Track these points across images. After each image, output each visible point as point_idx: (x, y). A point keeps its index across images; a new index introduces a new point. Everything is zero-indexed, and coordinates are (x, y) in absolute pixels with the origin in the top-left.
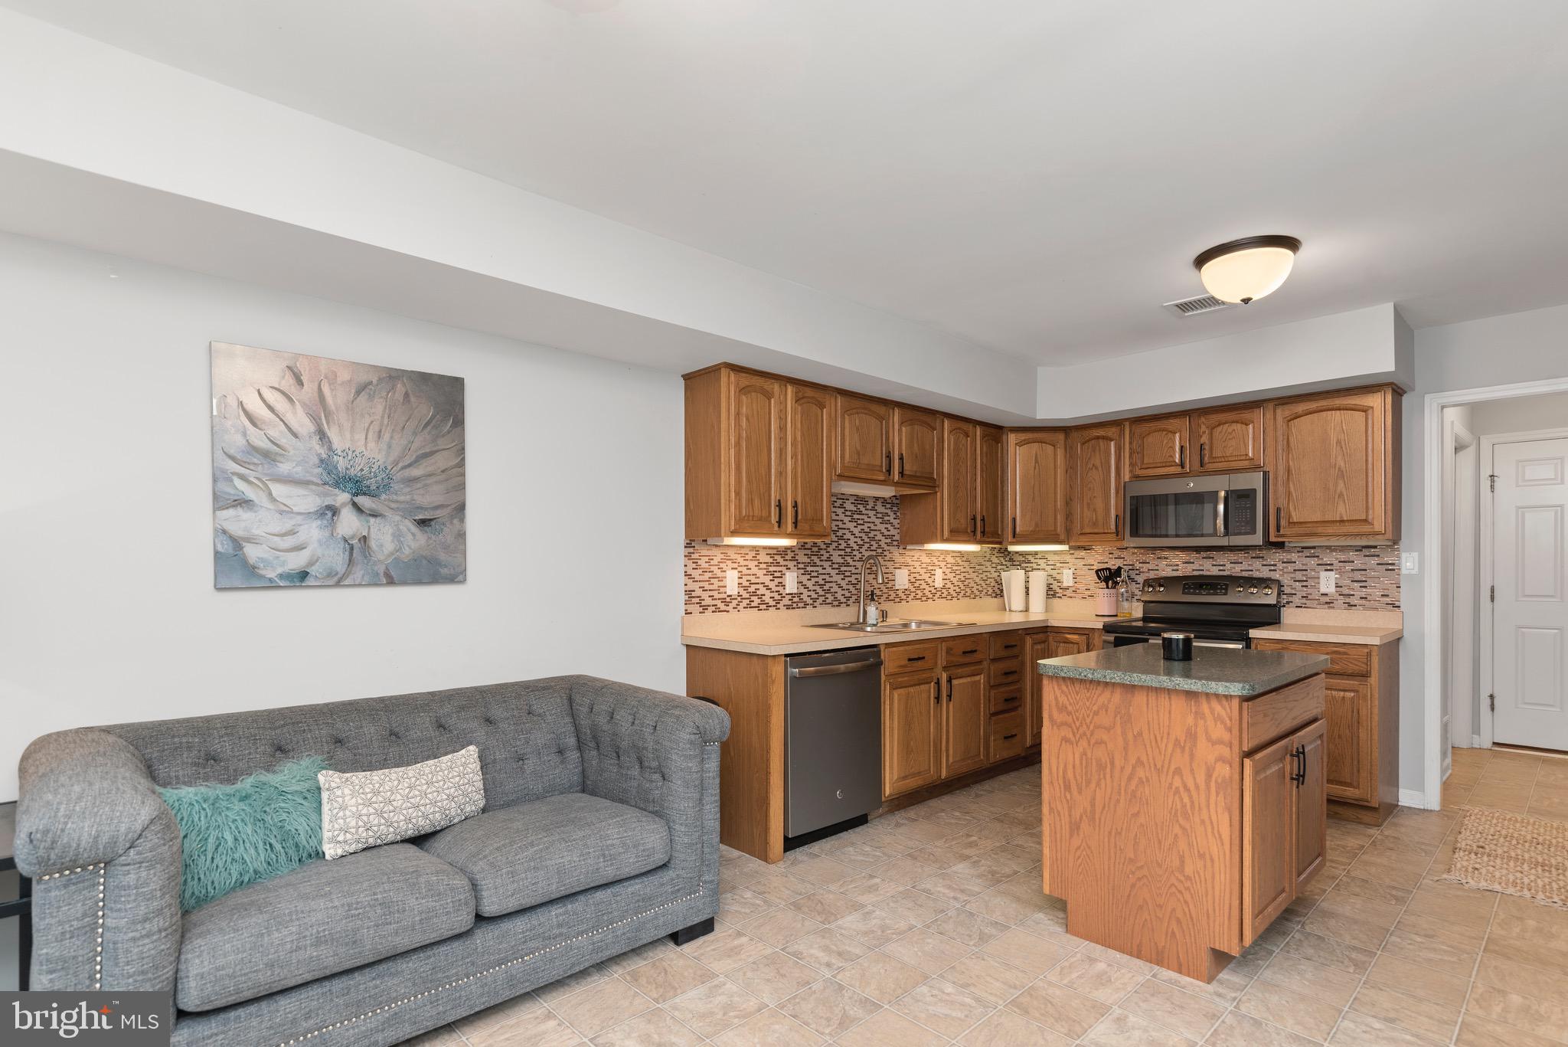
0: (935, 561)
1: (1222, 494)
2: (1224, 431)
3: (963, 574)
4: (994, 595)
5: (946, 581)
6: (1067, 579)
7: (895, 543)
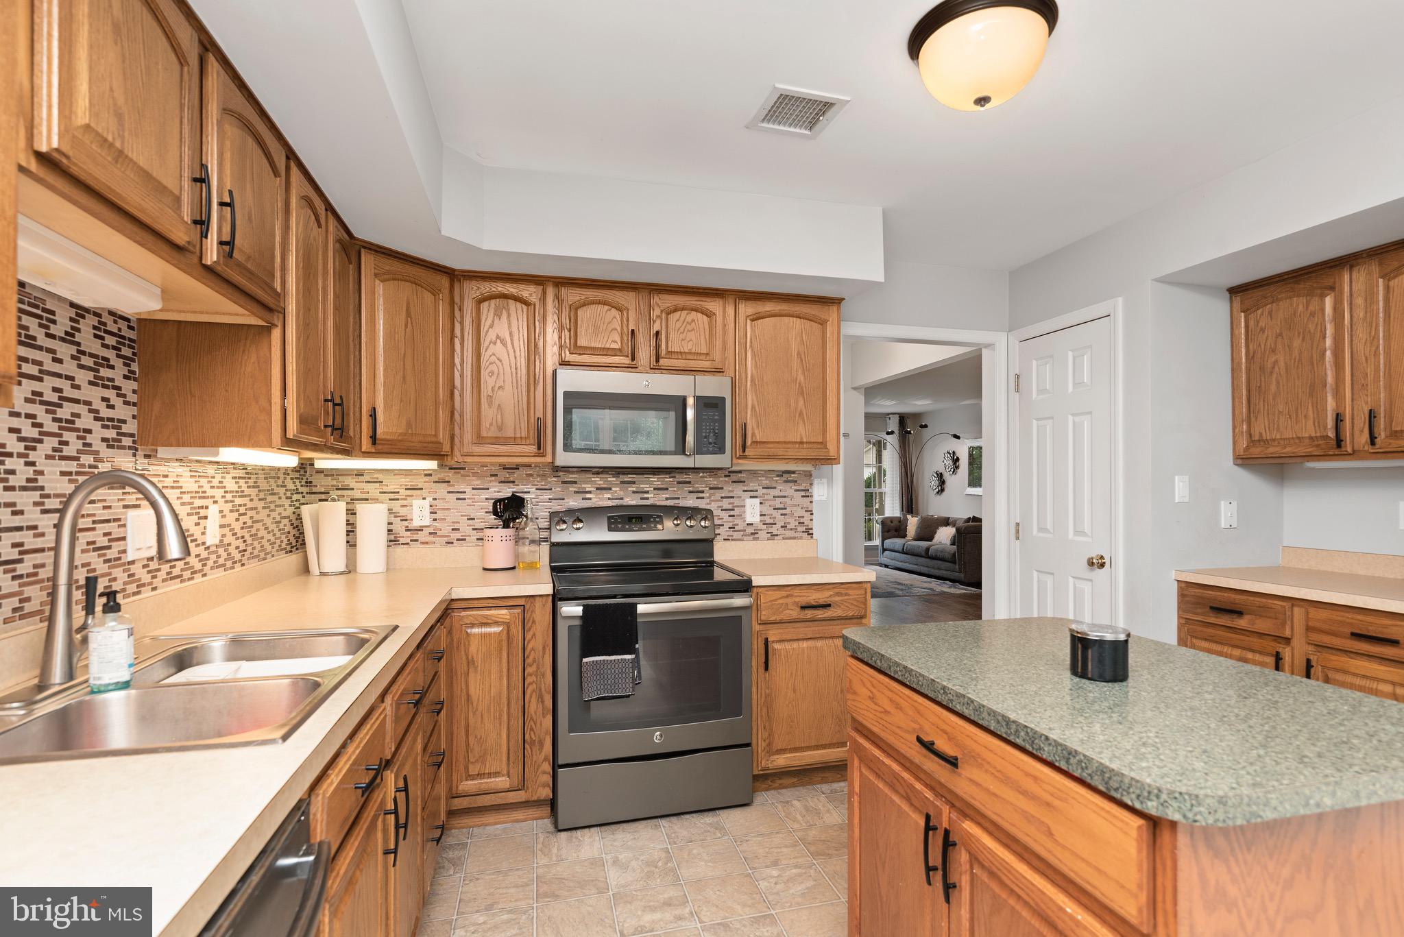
0: (207, 487)
1: (690, 401)
2: (682, 318)
3: (250, 513)
4: (288, 548)
5: (226, 530)
6: (420, 512)
7: (127, 441)
